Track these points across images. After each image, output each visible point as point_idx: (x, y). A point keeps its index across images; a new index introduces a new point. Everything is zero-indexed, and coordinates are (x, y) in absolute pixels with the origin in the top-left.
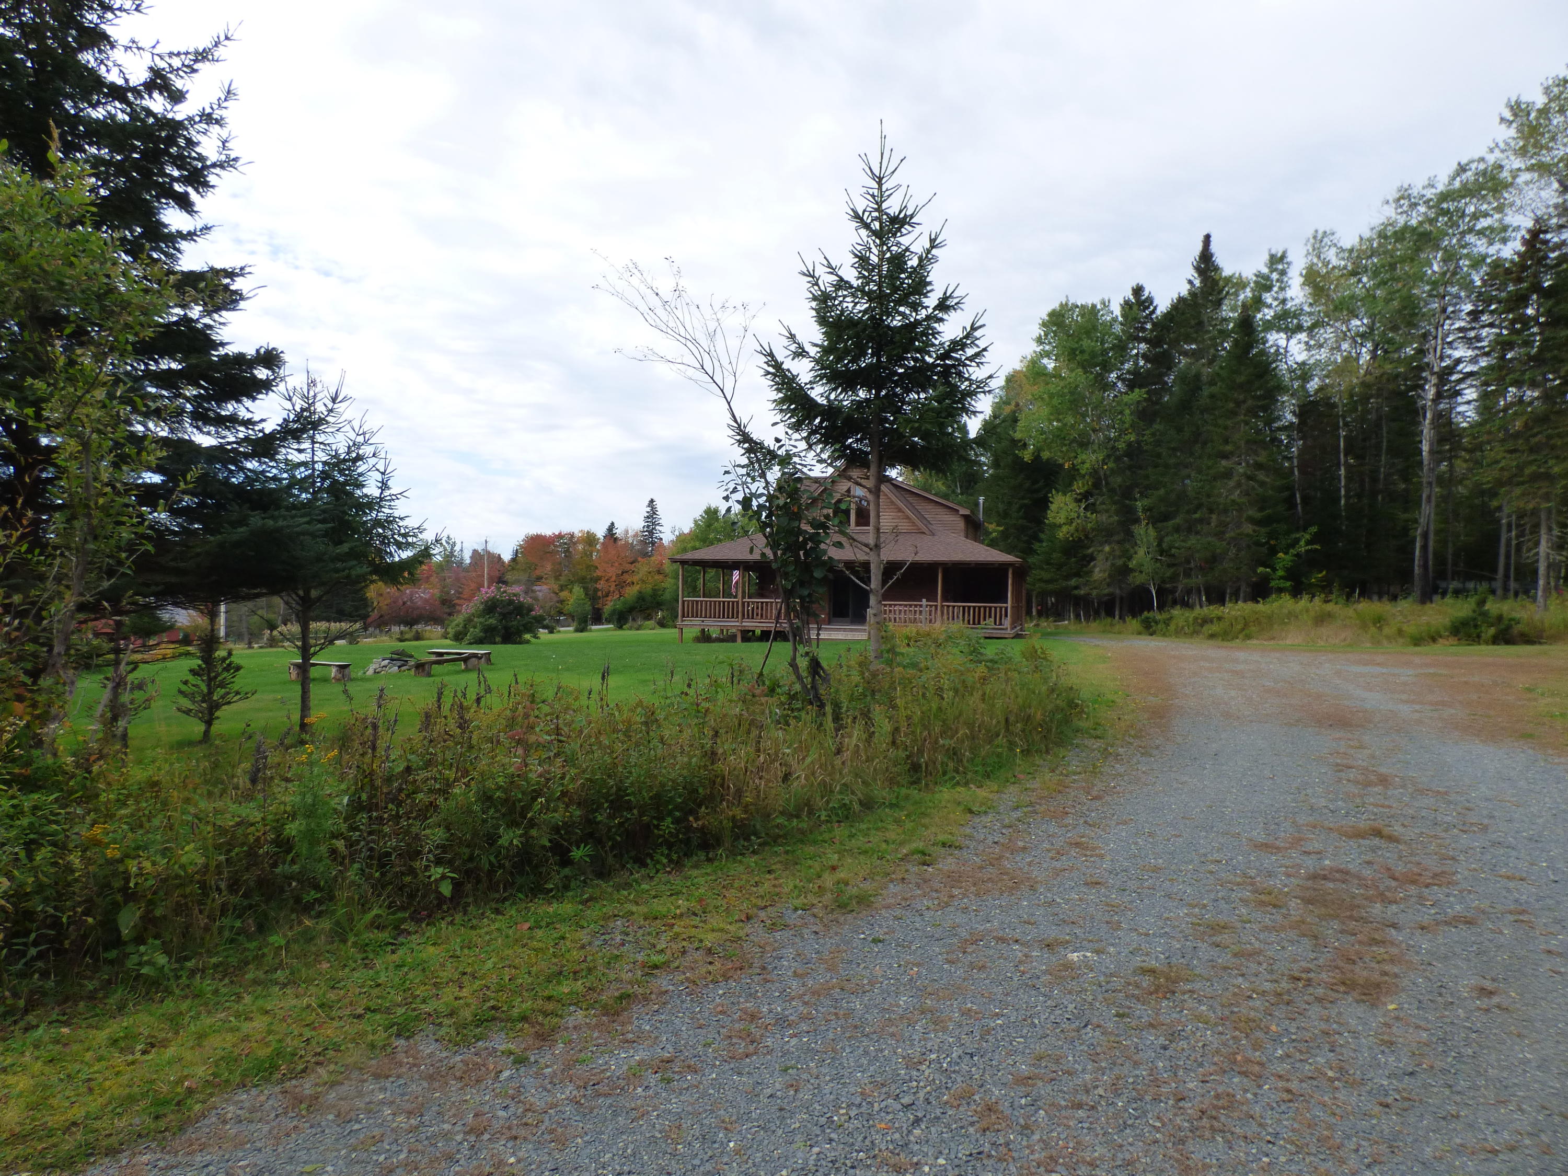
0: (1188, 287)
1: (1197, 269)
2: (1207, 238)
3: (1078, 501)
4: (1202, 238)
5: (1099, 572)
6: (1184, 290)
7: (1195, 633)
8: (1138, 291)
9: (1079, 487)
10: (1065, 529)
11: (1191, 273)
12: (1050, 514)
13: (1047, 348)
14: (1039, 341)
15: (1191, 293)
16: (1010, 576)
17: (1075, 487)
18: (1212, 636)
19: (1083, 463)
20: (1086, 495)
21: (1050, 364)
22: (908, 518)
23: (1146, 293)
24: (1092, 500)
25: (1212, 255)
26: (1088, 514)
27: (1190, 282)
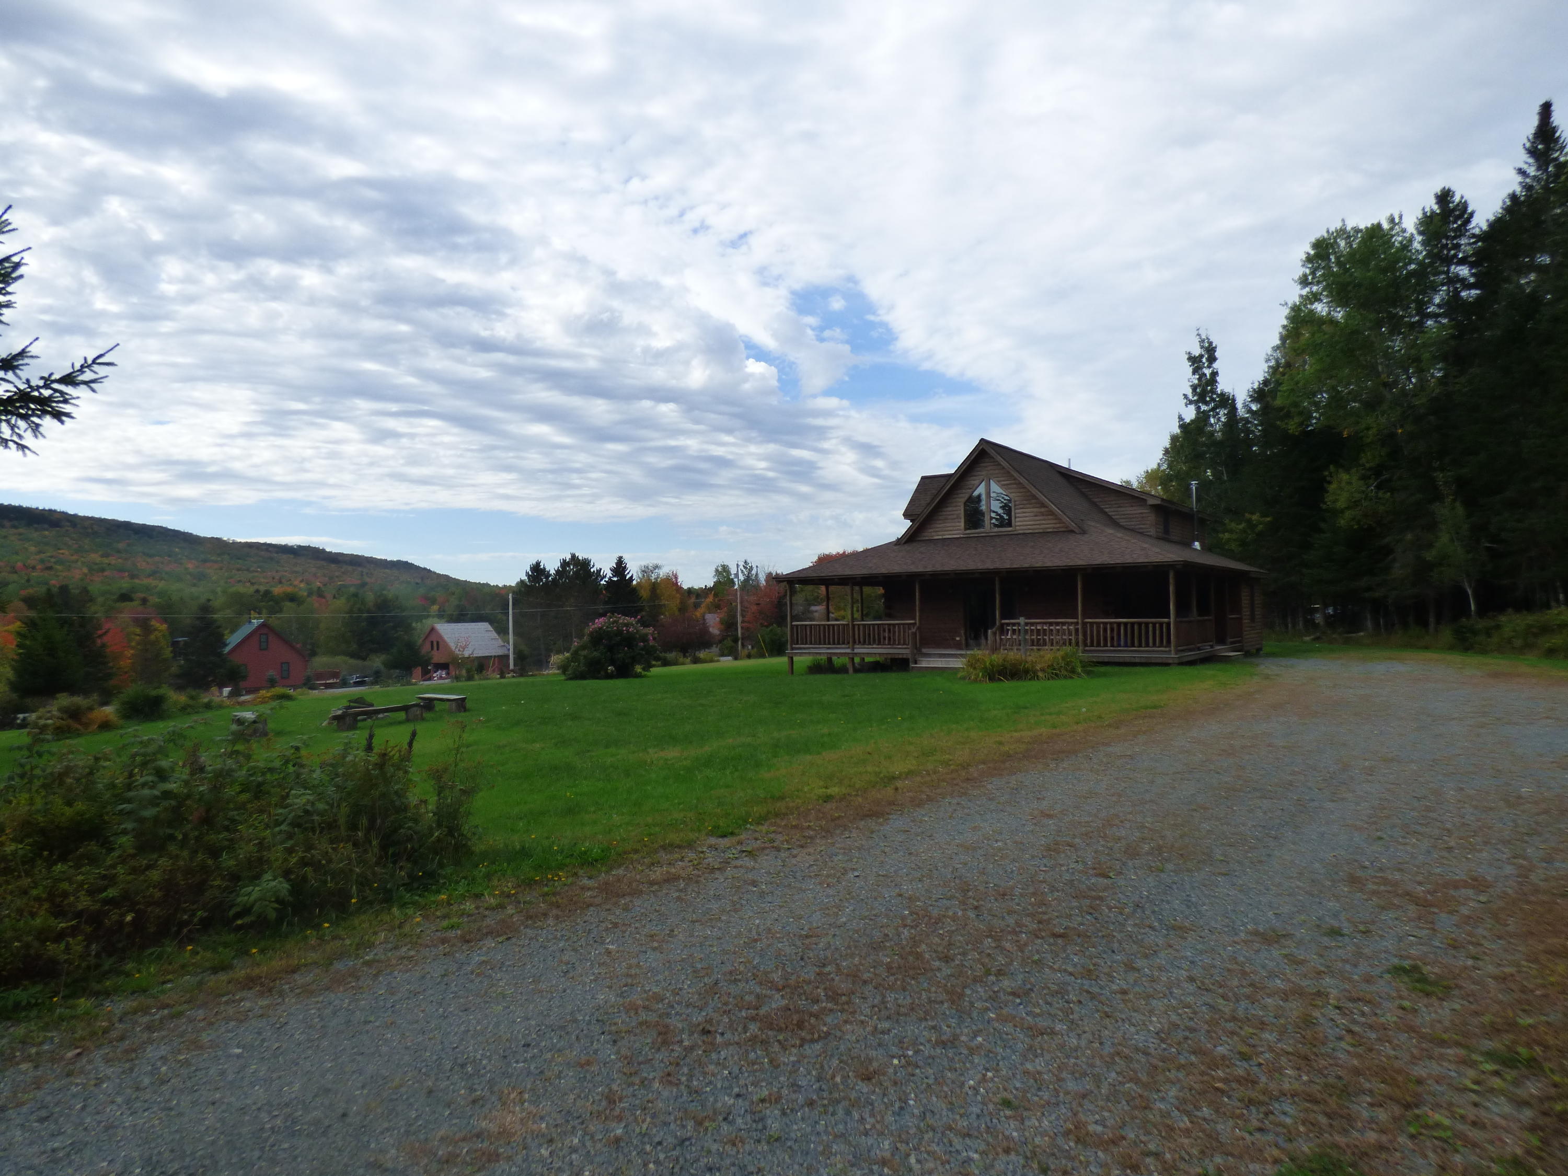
0: (1520, 178)
1: (1532, 152)
2: (1546, 110)
3: (1364, 478)
4: (1537, 109)
5: (1400, 569)
6: (1514, 184)
7: (1527, 647)
8: (1444, 197)
9: (1369, 459)
10: (1348, 514)
11: (1523, 159)
12: (1329, 498)
13: (1315, 288)
14: (1304, 281)
15: (1528, 188)
16: (1171, 581)
17: (1363, 461)
18: (1551, 653)
19: (1368, 429)
20: (1377, 471)
21: (1320, 308)
22: (1052, 513)
23: (1457, 199)
24: (1386, 476)
25: (1554, 130)
26: (1380, 494)
27: (1521, 172)
